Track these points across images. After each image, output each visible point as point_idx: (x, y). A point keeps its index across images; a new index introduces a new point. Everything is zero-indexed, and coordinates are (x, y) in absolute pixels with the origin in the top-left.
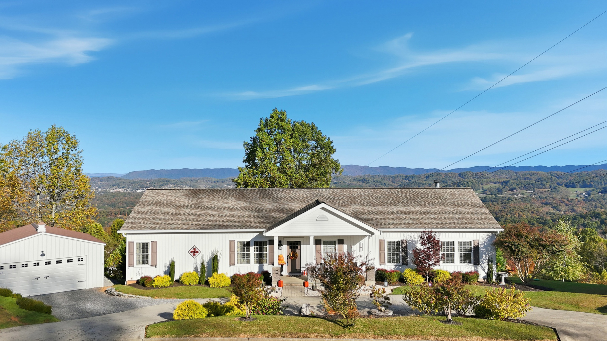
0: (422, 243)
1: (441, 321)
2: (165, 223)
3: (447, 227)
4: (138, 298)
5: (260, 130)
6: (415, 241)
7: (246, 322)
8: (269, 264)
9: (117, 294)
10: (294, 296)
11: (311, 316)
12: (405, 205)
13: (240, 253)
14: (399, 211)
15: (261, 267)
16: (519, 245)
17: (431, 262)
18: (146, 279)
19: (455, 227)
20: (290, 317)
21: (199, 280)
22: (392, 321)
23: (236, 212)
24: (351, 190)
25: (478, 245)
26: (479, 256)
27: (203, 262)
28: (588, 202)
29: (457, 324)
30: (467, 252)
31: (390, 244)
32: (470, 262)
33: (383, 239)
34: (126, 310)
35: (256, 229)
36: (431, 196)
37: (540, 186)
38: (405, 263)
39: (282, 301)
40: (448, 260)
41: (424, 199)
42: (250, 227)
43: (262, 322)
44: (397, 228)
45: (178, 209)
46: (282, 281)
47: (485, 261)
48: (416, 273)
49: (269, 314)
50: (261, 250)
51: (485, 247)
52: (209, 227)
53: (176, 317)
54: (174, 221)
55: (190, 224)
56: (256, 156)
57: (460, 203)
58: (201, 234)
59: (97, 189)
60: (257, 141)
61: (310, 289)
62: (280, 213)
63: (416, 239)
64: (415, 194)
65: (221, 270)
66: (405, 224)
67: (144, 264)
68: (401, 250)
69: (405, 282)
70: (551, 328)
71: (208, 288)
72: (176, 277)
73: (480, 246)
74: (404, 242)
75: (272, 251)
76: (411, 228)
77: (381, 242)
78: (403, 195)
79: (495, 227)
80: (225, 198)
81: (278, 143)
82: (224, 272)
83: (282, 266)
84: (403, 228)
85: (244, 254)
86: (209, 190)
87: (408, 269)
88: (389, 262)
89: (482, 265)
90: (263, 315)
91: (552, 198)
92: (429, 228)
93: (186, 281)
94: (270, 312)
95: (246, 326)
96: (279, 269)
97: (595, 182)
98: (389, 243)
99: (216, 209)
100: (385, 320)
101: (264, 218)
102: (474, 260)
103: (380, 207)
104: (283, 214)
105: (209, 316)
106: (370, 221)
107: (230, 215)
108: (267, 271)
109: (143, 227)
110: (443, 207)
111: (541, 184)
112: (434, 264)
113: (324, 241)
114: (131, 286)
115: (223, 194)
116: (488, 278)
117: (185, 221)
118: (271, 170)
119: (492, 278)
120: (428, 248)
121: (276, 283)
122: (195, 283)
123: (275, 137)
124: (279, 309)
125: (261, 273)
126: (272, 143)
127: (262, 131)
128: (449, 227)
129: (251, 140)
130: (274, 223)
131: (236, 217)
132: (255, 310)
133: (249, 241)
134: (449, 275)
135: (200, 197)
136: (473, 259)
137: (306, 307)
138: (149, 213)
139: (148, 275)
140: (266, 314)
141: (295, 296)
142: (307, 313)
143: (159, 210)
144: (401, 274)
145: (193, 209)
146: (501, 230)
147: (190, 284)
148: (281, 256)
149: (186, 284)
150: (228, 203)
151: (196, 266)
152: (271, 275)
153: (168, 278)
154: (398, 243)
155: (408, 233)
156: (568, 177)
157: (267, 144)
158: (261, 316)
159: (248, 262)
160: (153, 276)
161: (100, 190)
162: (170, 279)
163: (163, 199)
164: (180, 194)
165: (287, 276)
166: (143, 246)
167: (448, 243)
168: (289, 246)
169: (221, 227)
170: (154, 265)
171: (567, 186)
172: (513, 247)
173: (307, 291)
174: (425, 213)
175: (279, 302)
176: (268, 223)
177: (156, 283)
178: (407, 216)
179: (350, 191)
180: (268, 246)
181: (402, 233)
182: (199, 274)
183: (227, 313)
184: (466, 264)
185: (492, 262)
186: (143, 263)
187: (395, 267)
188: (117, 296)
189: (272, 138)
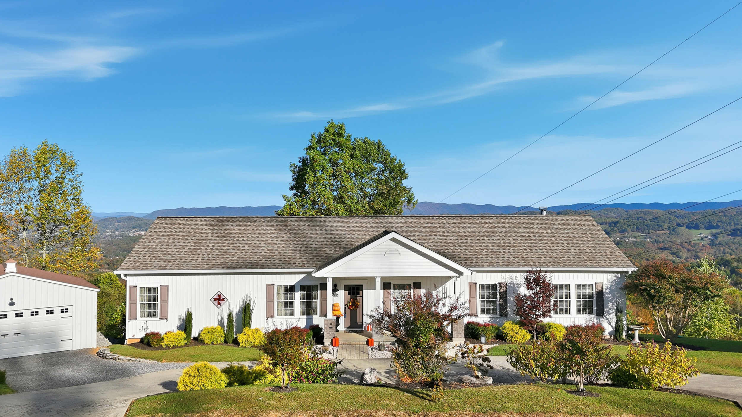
0: (528, 287)
1: (571, 392)
2: (179, 260)
3: (561, 265)
4: (140, 361)
5: (312, 147)
6: (517, 284)
7: (280, 393)
8: (320, 316)
9: (111, 357)
10: (354, 358)
11: (378, 385)
12: (503, 237)
13: (281, 301)
14: (495, 245)
15: (309, 320)
16: (661, 288)
17: (540, 313)
18: (152, 337)
19: (571, 266)
20: (347, 386)
21: (225, 337)
22: (497, 391)
23: (276, 247)
24: (431, 218)
25: (602, 290)
26: (603, 305)
27: (230, 313)
28: (714, 247)
29: (593, 395)
30: (587, 299)
31: (483, 289)
32: (591, 313)
33: (474, 282)
34: (117, 378)
35: (303, 268)
36: (537, 225)
37: (657, 227)
38: (504, 314)
39: (336, 364)
40: (561, 310)
41: (528, 230)
42: (294, 266)
43: (304, 393)
44: (493, 266)
45: (198, 242)
46: (338, 339)
47: (611, 311)
48: (520, 327)
49: (317, 382)
50: (309, 296)
51: (611, 292)
52: (239, 266)
53: (181, 387)
54: (192, 259)
55: (214, 261)
56: (306, 181)
57: (575, 234)
58: (228, 276)
59: (114, 232)
60: (308, 162)
61: (375, 349)
62: (336, 247)
63: (519, 282)
64: (515, 224)
65: (254, 324)
66: (503, 262)
67: (151, 316)
68: (498, 297)
69: (505, 340)
70: (730, 401)
71: (237, 348)
72: (194, 333)
73: (604, 291)
74: (503, 285)
75: (324, 299)
76: (513, 266)
77: (472, 286)
78: (500, 225)
79: (625, 265)
80: (262, 229)
81: (335, 164)
82: (259, 327)
83: (338, 319)
84: (501, 266)
85: (286, 303)
86: (241, 219)
87: (509, 322)
88: (483, 312)
89: (608, 317)
90: (309, 383)
91: (671, 242)
92: (536, 266)
93: (207, 339)
94: (319, 379)
95: (280, 399)
96: (333, 322)
97: (723, 223)
98: (482, 286)
99: (249, 242)
100: (488, 390)
101: (314, 254)
102: (597, 310)
103: (469, 239)
104: (340, 249)
105: (230, 384)
106: (457, 258)
107: (268, 250)
108: (317, 326)
109: (150, 266)
110: (554, 240)
111: (657, 225)
112: (544, 315)
113: (394, 285)
114: (131, 346)
115: (258, 224)
116: (616, 333)
117: (207, 258)
118: (325, 198)
119: (622, 334)
120: (535, 294)
121: (330, 340)
122: (219, 342)
123: (331, 157)
124: (332, 375)
125: (310, 328)
126: (328, 165)
127: (313, 148)
128: (563, 265)
129: (300, 162)
130: (327, 260)
131: (277, 253)
132: (298, 377)
133: (293, 284)
134: (564, 330)
135: (228, 227)
136: (595, 308)
137: (370, 372)
138: (158, 248)
139: (155, 330)
140: (313, 382)
141: (356, 358)
142: (371, 381)
143: (173, 243)
144: (498, 329)
145: (218, 243)
146: (633, 269)
147: (212, 344)
148: (337, 305)
149: (207, 343)
150: (266, 235)
151: (222, 319)
152: (323, 330)
153: (183, 334)
154: (494, 286)
155: (507, 274)
156: (690, 217)
157: (320, 166)
158: (306, 384)
159: (292, 314)
160: (162, 331)
161: (117, 233)
162: (185, 336)
163: (178, 230)
164: (201, 223)
165: (345, 332)
166: (150, 292)
167: (561, 286)
168: (347, 292)
169: (255, 266)
170: (164, 317)
171: (689, 227)
172: (652, 292)
173: (371, 351)
174: (529, 247)
175: (332, 365)
176: (320, 261)
177: (166, 342)
178: (507, 251)
179: (429, 220)
180: (319, 291)
181: (500, 274)
182: (225, 330)
183: (256, 381)
184: (585, 315)
185: (621, 312)
186: (150, 314)
187: (490, 319)
188: (111, 359)
189: (327, 158)
